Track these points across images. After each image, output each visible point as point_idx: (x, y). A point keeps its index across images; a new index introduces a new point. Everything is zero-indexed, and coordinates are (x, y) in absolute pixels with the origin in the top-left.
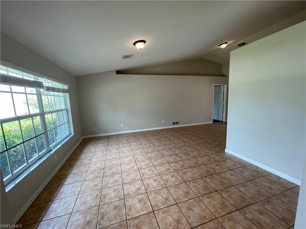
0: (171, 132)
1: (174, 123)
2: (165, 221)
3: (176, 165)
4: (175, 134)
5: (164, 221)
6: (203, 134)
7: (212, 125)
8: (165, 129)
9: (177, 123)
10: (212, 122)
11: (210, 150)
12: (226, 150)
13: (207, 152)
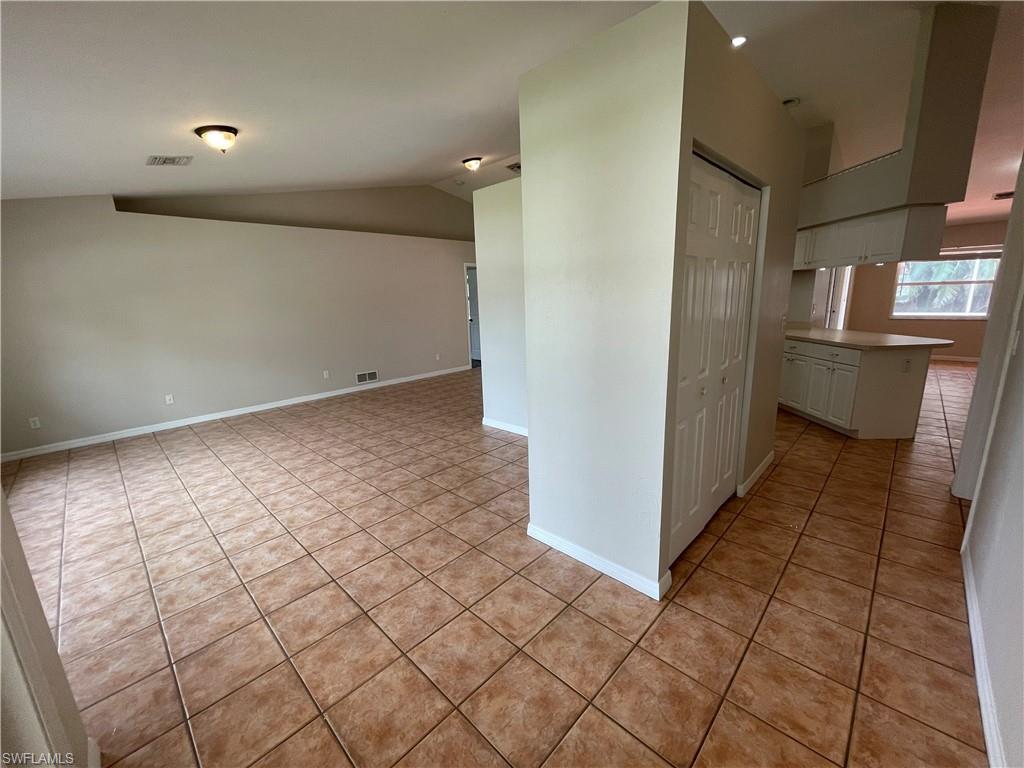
0: (356, 403)
1: (362, 378)
2: (507, 721)
3: (364, 471)
4: (367, 407)
5: (503, 725)
6: (443, 395)
7: (469, 374)
8: (336, 397)
9: (373, 376)
10: (470, 367)
11: (451, 427)
12: (486, 421)
13: (443, 433)
